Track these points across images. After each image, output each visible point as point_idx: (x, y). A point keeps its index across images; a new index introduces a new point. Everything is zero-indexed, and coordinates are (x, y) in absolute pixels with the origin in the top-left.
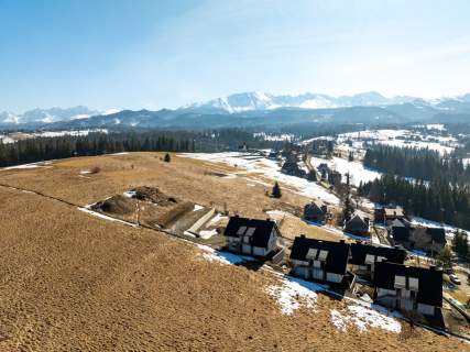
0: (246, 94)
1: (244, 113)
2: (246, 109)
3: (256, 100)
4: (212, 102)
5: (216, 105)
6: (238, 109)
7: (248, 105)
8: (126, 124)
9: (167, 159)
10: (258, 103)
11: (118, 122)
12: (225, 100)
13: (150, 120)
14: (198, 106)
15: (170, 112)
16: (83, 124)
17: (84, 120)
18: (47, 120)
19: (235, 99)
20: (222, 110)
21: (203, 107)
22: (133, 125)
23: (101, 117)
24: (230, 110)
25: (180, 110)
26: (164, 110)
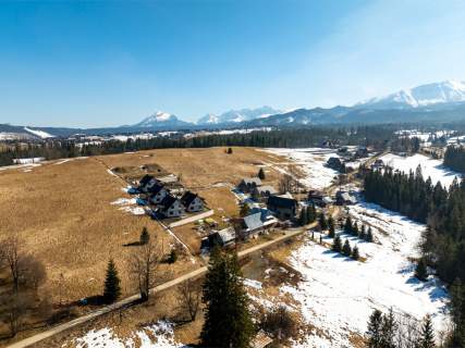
0: (435, 85)
1: (430, 106)
2: (434, 101)
3: (447, 90)
4: (392, 96)
5: (396, 99)
6: (424, 102)
7: (438, 96)
8: (299, 122)
9: (230, 152)
10: (452, 93)
11: (291, 120)
12: (409, 93)
13: (321, 118)
14: (376, 101)
15: (344, 108)
18: (238, 120)
19: (421, 91)
20: (405, 104)
21: (383, 102)
22: (305, 123)
24: (414, 103)
26: (339, 107)
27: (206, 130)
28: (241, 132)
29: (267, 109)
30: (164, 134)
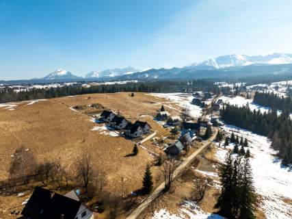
0: (228, 56)
1: (226, 68)
2: (228, 66)
3: (235, 59)
4: (205, 62)
5: (207, 64)
6: (223, 66)
7: (231, 63)
8: (152, 77)
9: (133, 95)
10: (237, 61)
11: (147, 76)
12: (214, 61)
13: (165, 75)
14: (196, 65)
15: (178, 69)
16: (128, 77)
17: (129, 75)
18: (112, 75)
19: (221, 60)
20: (211, 67)
21: (200, 66)
22: (156, 77)
23: (138, 73)
24: (217, 67)
25: (185, 67)
26: (175, 68)
27: (95, 82)
28: (119, 83)
29: (130, 69)
30: (68, 84)
